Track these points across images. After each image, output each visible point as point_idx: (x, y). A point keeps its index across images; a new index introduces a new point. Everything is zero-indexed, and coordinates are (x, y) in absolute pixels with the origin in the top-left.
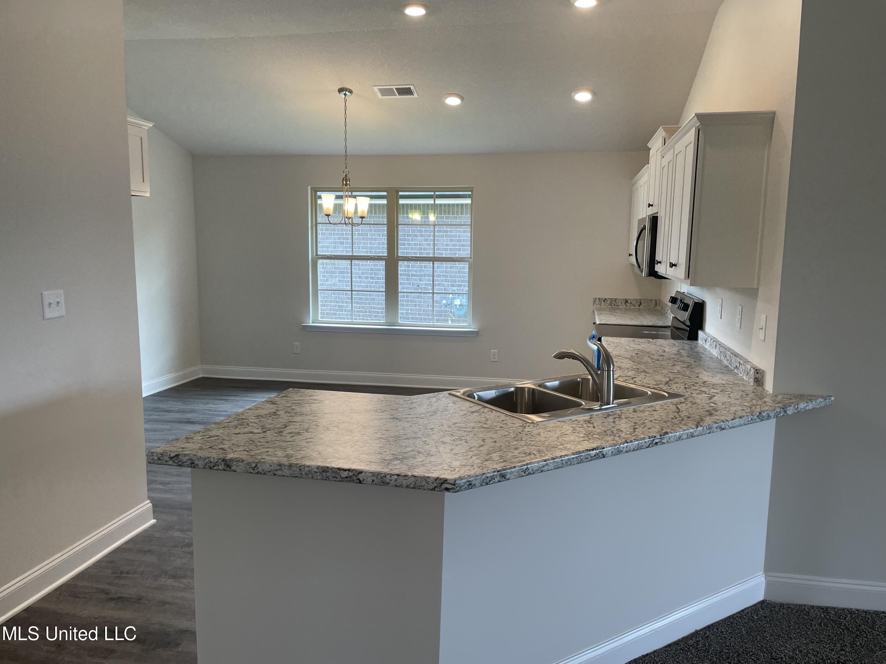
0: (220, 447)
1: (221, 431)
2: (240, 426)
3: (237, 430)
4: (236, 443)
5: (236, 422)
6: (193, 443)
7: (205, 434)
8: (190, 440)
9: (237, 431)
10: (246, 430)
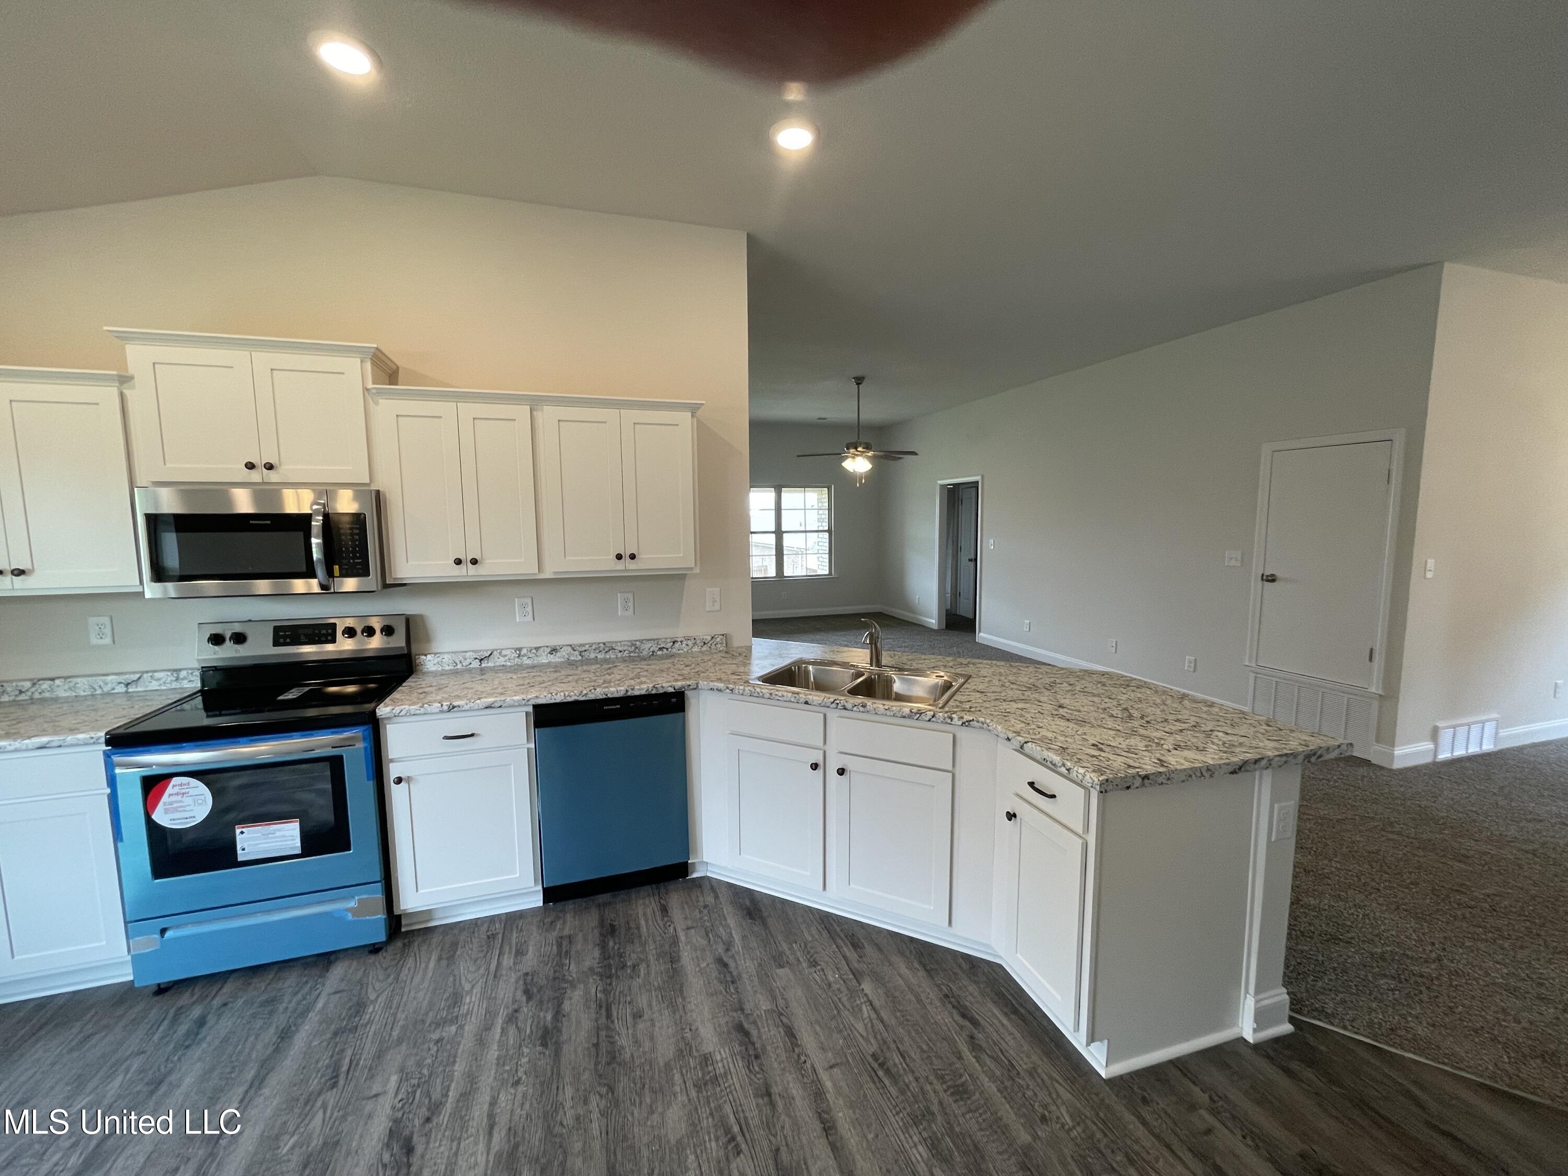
0: (1270, 728)
1: (1261, 744)
2: (1236, 744)
3: (1240, 741)
4: (1252, 728)
5: (1237, 750)
6: (1299, 739)
7: (1283, 746)
8: (1303, 743)
9: (1242, 740)
10: (1230, 738)
